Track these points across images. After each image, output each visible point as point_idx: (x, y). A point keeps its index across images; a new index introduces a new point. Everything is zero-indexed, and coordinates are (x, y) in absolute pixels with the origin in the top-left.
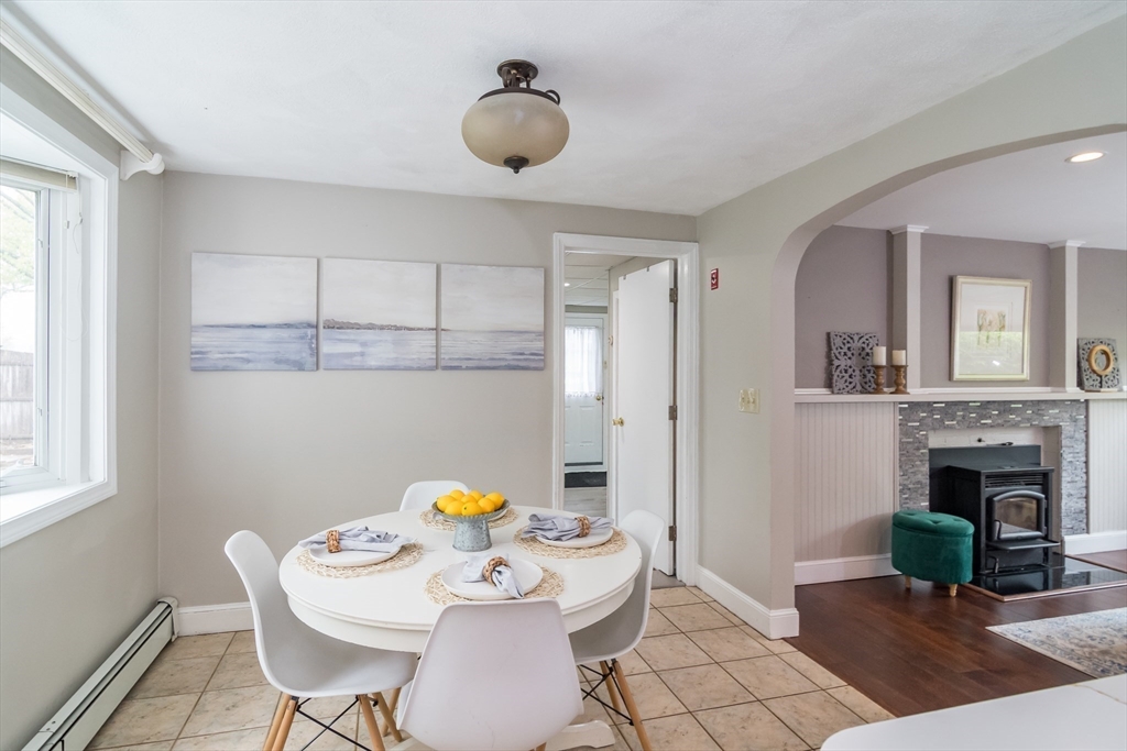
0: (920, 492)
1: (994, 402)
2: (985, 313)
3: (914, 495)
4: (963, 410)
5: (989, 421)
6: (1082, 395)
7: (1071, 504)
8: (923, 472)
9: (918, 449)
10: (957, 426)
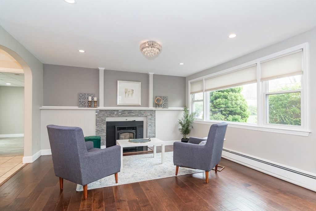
0: (103, 131)
1: (126, 110)
2: (127, 89)
3: (101, 132)
4: (117, 112)
5: (125, 115)
6: (154, 109)
7: (150, 135)
8: (104, 127)
9: (102, 121)
10: (115, 116)
